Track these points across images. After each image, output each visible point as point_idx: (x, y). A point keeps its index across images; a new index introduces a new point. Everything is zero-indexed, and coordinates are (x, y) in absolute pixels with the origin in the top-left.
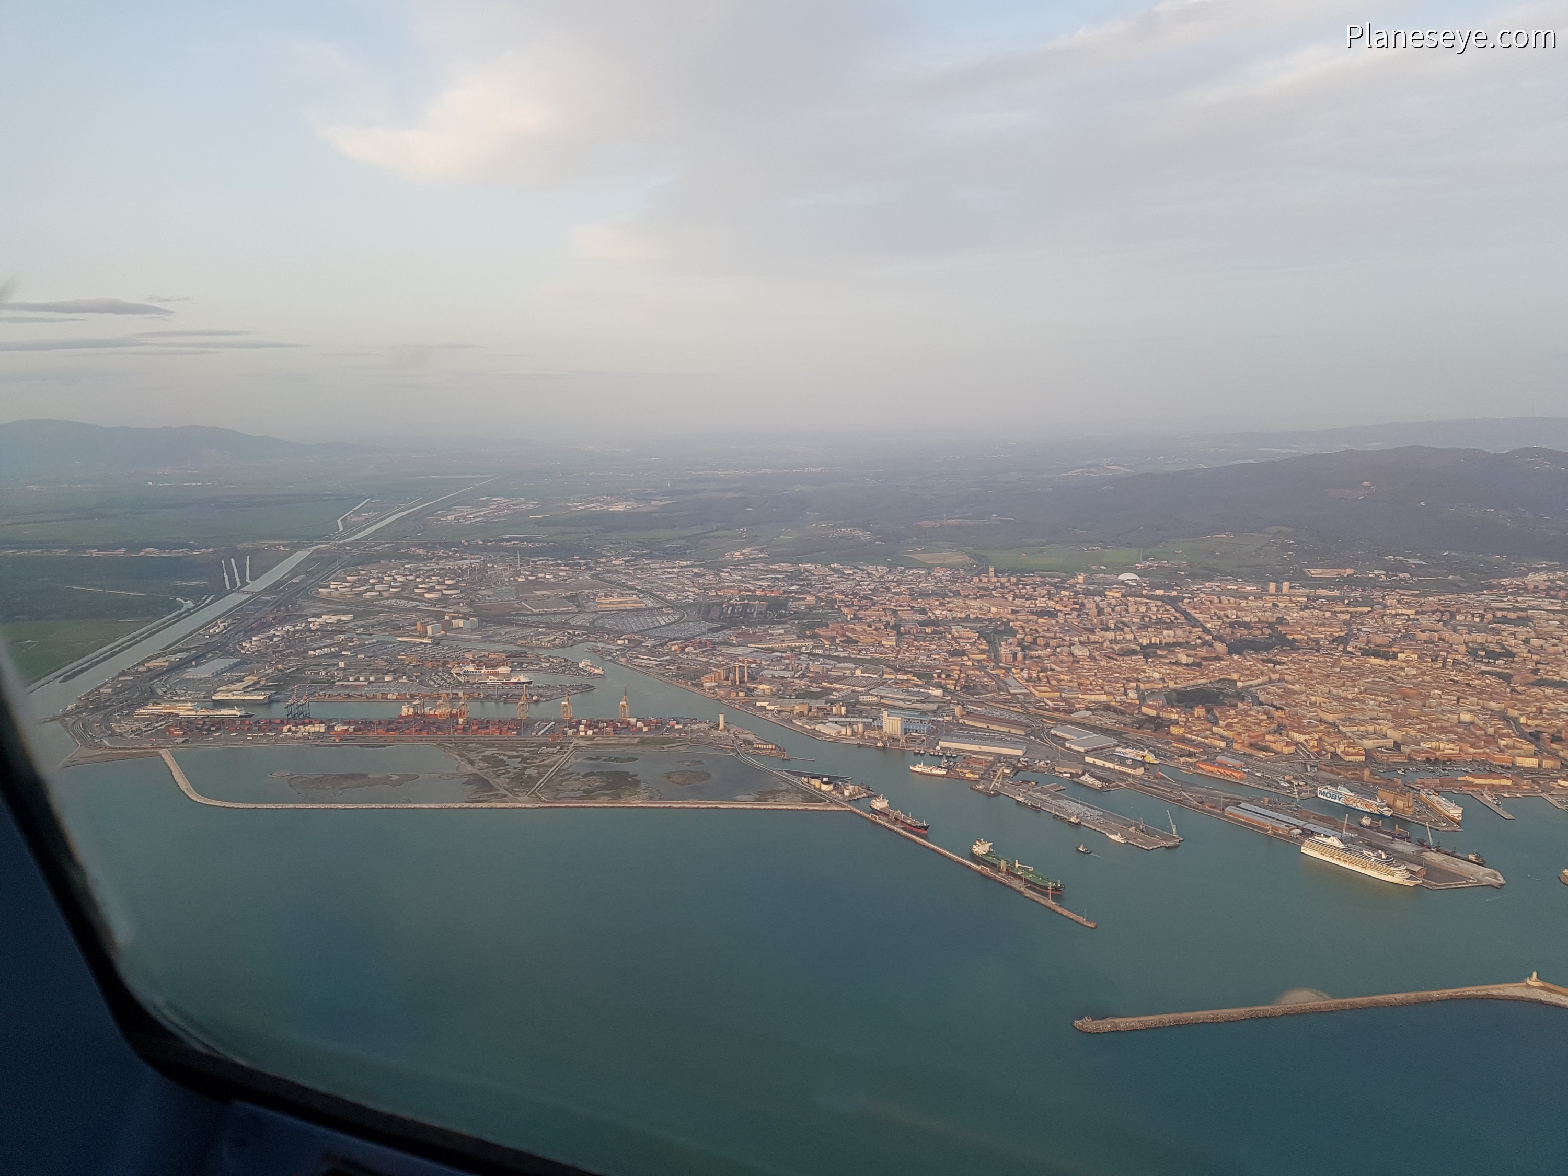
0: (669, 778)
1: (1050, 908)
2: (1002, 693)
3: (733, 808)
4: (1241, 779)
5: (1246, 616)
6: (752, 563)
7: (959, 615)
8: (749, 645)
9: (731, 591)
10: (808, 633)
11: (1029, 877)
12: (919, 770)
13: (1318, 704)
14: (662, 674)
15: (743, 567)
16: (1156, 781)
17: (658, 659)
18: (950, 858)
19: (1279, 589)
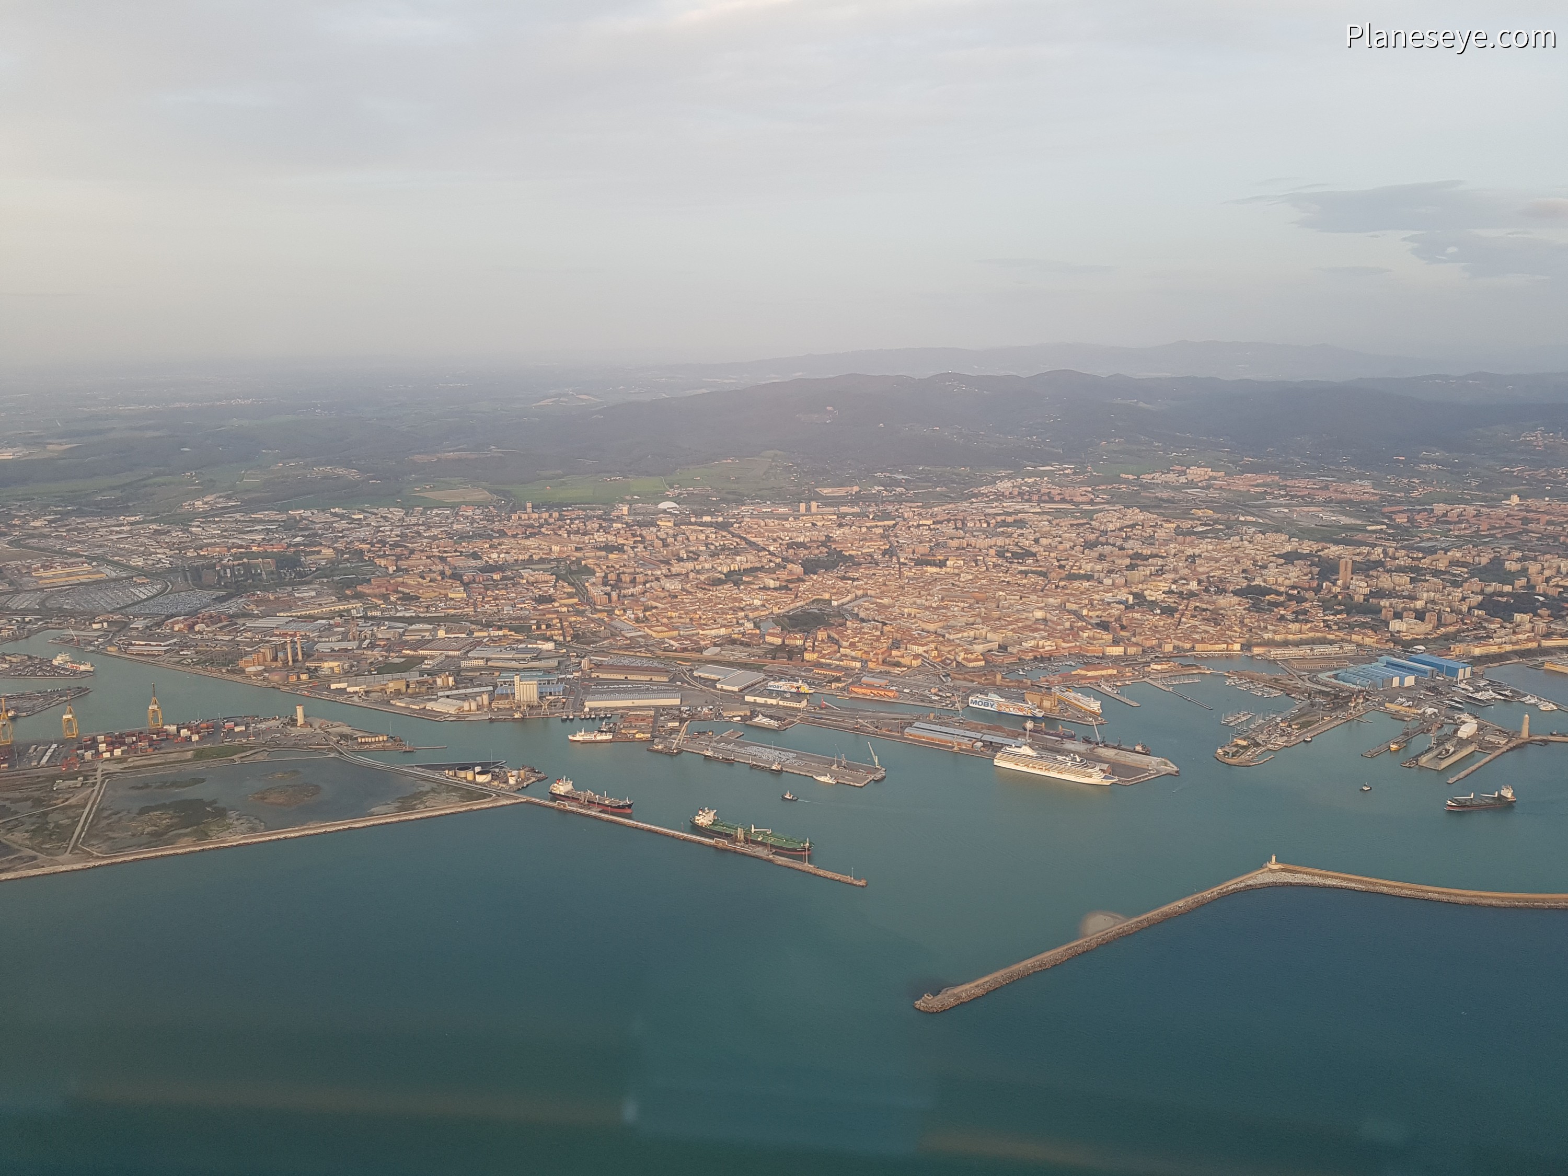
0: (263, 798)
1: (811, 873)
2: (619, 638)
3: (374, 825)
4: (895, 698)
5: (797, 537)
6: (226, 513)
7: (521, 557)
8: (278, 614)
9: (218, 549)
10: (348, 592)
11: (771, 841)
12: (581, 739)
13: (913, 615)
14: (178, 662)
15: (217, 519)
16: (823, 712)
17: (162, 644)
18: (673, 837)
19: (808, 509)
